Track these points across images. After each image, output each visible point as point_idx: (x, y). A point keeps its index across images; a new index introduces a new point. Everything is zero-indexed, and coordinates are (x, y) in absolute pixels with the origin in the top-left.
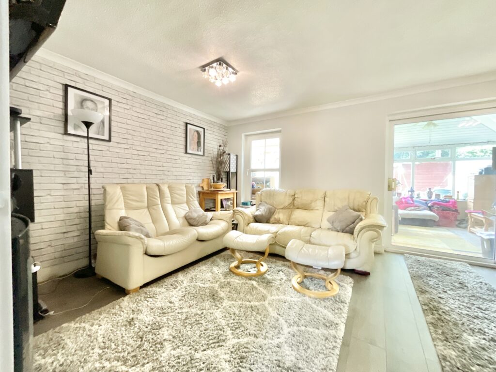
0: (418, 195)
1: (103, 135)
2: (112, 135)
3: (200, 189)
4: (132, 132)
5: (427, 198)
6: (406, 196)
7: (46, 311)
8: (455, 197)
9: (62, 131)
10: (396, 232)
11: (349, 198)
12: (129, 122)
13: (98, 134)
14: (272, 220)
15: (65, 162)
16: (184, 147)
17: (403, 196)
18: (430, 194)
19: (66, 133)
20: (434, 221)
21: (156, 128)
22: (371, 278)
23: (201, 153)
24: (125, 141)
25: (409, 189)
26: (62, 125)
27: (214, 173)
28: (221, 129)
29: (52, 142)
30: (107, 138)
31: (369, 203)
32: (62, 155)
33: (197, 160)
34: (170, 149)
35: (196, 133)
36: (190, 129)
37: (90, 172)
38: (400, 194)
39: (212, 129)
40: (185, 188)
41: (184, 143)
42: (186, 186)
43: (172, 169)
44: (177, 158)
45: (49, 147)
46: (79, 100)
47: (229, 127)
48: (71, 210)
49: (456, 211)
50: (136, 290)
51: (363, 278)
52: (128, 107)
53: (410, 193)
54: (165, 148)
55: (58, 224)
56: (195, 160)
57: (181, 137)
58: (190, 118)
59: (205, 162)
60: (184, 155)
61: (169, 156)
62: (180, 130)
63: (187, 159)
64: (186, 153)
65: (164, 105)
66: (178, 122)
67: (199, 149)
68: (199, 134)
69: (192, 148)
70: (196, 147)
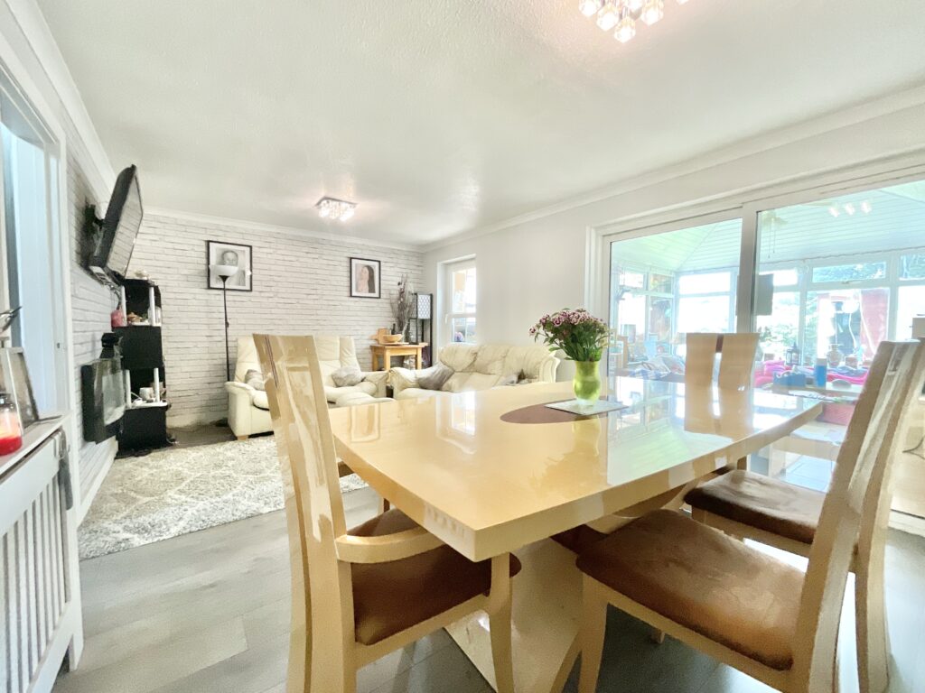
1: (244, 285)
2: (253, 283)
3: (373, 343)
4: (276, 278)
7: (174, 440)
9: (206, 286)
12: (273, 267)
13: (239, 284)
14: (445, 386)
15: (210, 315)
16: (348, 289)
18: (833, 358)
19: (209, 288)
21: (307, 270)
23: (376, 295)
24: (268, 289)
26: (205, 279)
27: (394, 320)
28: (410, 258)
29: (197, 297)
30: (248, 288)
32: (206, 309)
33: (369, 305)
34: (326, 293)
35: (366, 270)
36: (356, 265)
37: (227, 324)
39: (395, 260)
40: (338, 342)
41: (348, 284)
43: (330, 318)
44: (336, 303)
45: (195, 302)
46: (221, 253)
47: (424, 254)
48: (215, 362)
50: (243, 438)
52: (271, 251)
53: (789, 355)
54: (319, 292)
55: (203, 374)
56: (365, 304)
57: (343, 276)
58: (356, 251)
59: (381, 305)
60: (347, 298)
61: (325, 302)
62: (341, 268)
63: (352, 304)
64: (351, 296)
65: (317, 241)
66: (338, 258)
67: (372, 289)
68: (371, 270)
69: (360, 289)
70: (366, 287)
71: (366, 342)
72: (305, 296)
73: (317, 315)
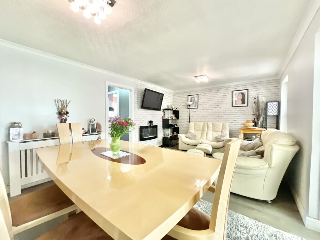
2: (199, 106)
4: (205, 103)
12: (204, 100)
16: (232, 104)
19: (188, 108)
21: (215, 99)
24: (203, 107)
28: (269, 84)
29: (186, 111)
32: (187, 114)
33: (242, 109)
34: (222, 106)
35: (241, 95)
36: (236, 93)
37: (190, 118)
39: (258, 87)
40: (222, 124)
41: (231, 102)
42: (223, 124)
43: (223, 116)
44: (226, 110)
47: (279, 79)
52: (204, 95)
54: (219, 106)
56: (240, 109)
57: (230, 99)
58: (236, 88)
59: (248, 109)
60: (231, 108)
61: (222, 110)
62: (229, 96)
63: (234, 110)
64: (233, 106)
65: (219, 88)
66: (228, 92)
67: (243, 102)
68: (243, 94)
69: (237, 103)
70: (241, 102)
71: (240, 126)
72: (214, 108)
73: (218, 115)
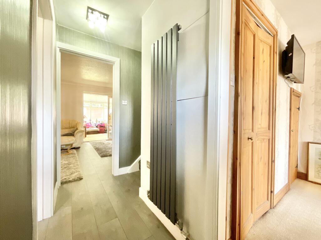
0: (93, 122)
5: (96, 123)
6: (88, 123)
8: (104, 122)
10: (86, 136)
11: (69, 123)
17: (87, 122)
18: (97, 121)
20: (98, 131)
22: (80, 148)
25: (89, 119)
31: (78, 124)
38: (86, 122)
49: (105, 127)
51: (78, 149)
53: (90, 121)
